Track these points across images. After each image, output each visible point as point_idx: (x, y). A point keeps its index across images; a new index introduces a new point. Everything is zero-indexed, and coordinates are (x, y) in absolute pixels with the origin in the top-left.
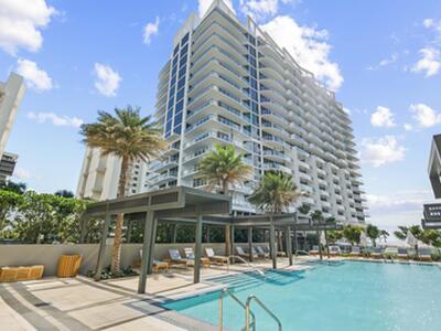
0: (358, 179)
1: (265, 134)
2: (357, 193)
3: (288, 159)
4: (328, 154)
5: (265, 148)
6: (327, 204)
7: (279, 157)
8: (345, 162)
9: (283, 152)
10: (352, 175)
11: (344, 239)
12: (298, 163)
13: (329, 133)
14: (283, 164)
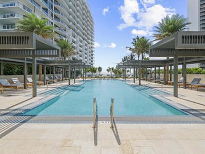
0: (93, 49)
1: (56, 17)
2: (92, 55)
3: (67, 35)
4: (84, 36)
5: (56, 26)
6: (81, 58)
7: (63, 33)
8: (90, 41)
9: (65, 30)
10: (92, 47)
11: (90, 72)
12: (71, 37)
13: (86, 27)
14: (65, 37)
